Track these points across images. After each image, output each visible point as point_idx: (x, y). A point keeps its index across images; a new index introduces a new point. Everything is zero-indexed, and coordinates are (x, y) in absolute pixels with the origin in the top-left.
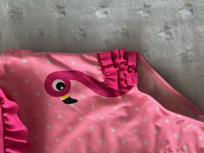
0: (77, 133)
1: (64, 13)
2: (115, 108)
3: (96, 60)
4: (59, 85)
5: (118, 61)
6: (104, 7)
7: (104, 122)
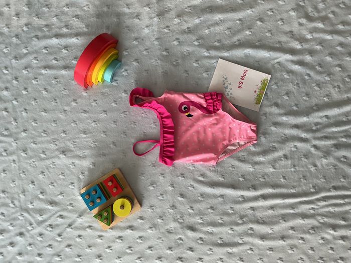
0: (192, 131)
1: (188, 74)
2: (211, 119)
3: (203, 97)
4: (185, 108)
5: (213, 97)
6: (207, 71)
7: (205, 126)
